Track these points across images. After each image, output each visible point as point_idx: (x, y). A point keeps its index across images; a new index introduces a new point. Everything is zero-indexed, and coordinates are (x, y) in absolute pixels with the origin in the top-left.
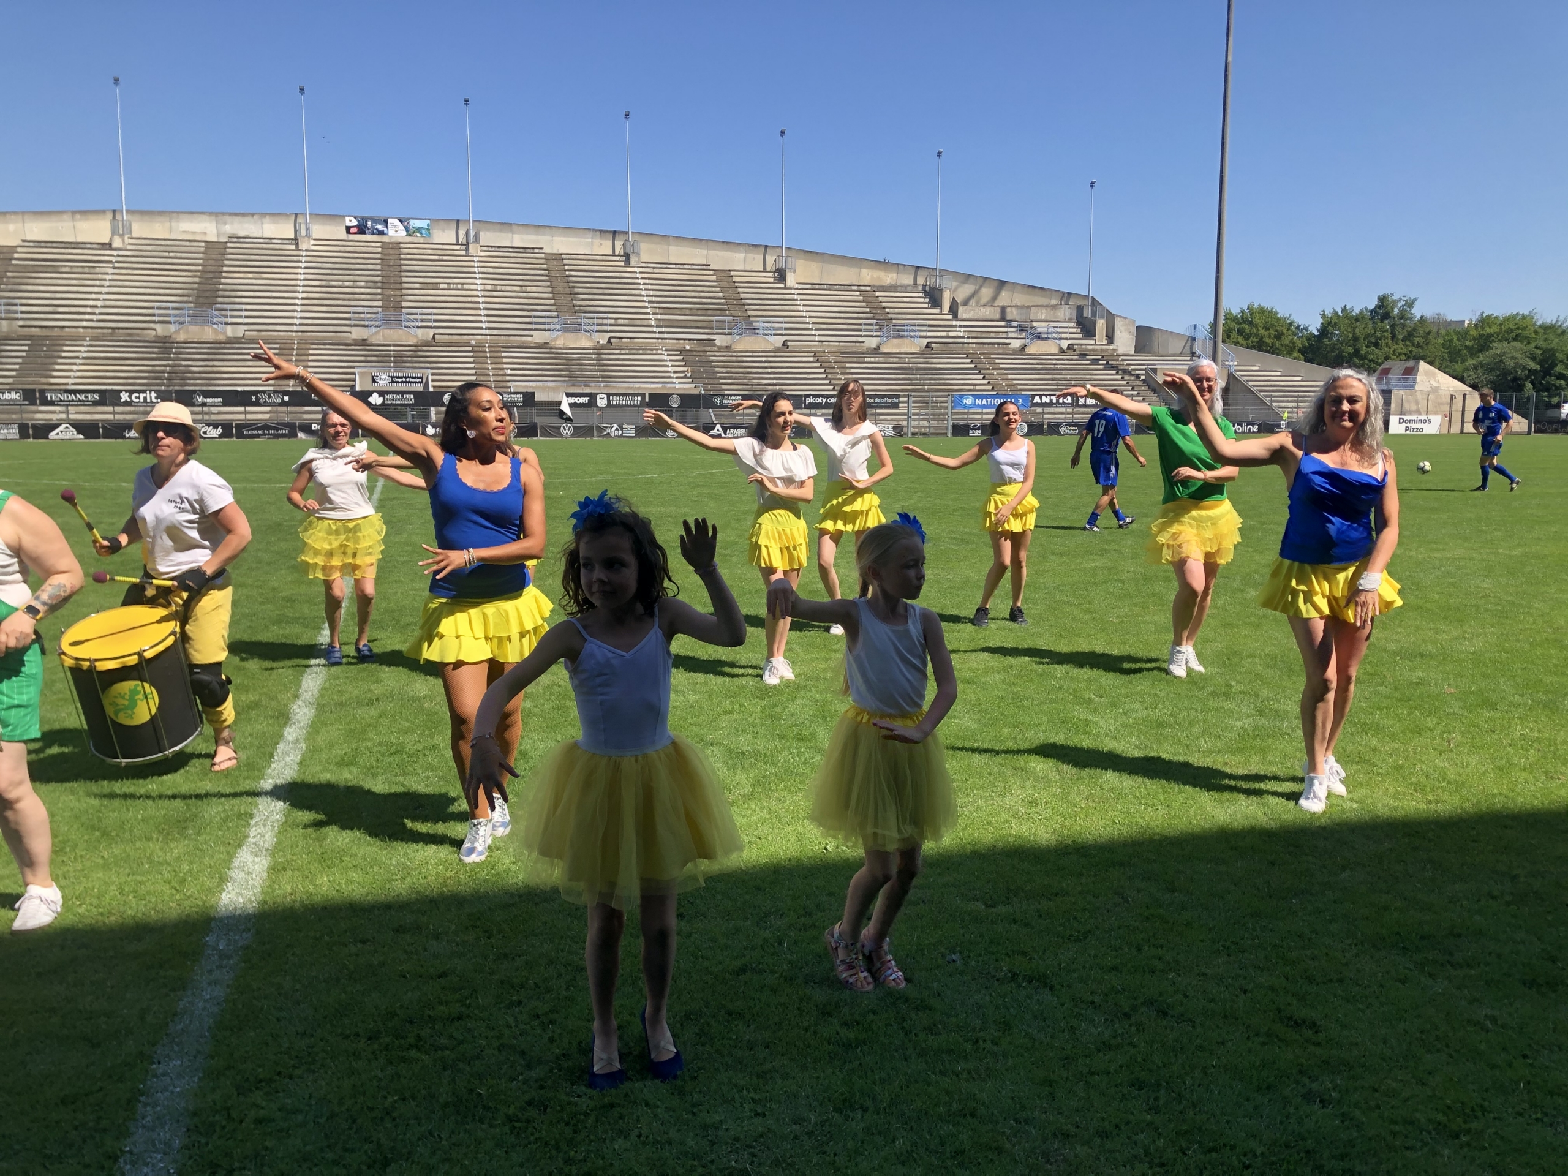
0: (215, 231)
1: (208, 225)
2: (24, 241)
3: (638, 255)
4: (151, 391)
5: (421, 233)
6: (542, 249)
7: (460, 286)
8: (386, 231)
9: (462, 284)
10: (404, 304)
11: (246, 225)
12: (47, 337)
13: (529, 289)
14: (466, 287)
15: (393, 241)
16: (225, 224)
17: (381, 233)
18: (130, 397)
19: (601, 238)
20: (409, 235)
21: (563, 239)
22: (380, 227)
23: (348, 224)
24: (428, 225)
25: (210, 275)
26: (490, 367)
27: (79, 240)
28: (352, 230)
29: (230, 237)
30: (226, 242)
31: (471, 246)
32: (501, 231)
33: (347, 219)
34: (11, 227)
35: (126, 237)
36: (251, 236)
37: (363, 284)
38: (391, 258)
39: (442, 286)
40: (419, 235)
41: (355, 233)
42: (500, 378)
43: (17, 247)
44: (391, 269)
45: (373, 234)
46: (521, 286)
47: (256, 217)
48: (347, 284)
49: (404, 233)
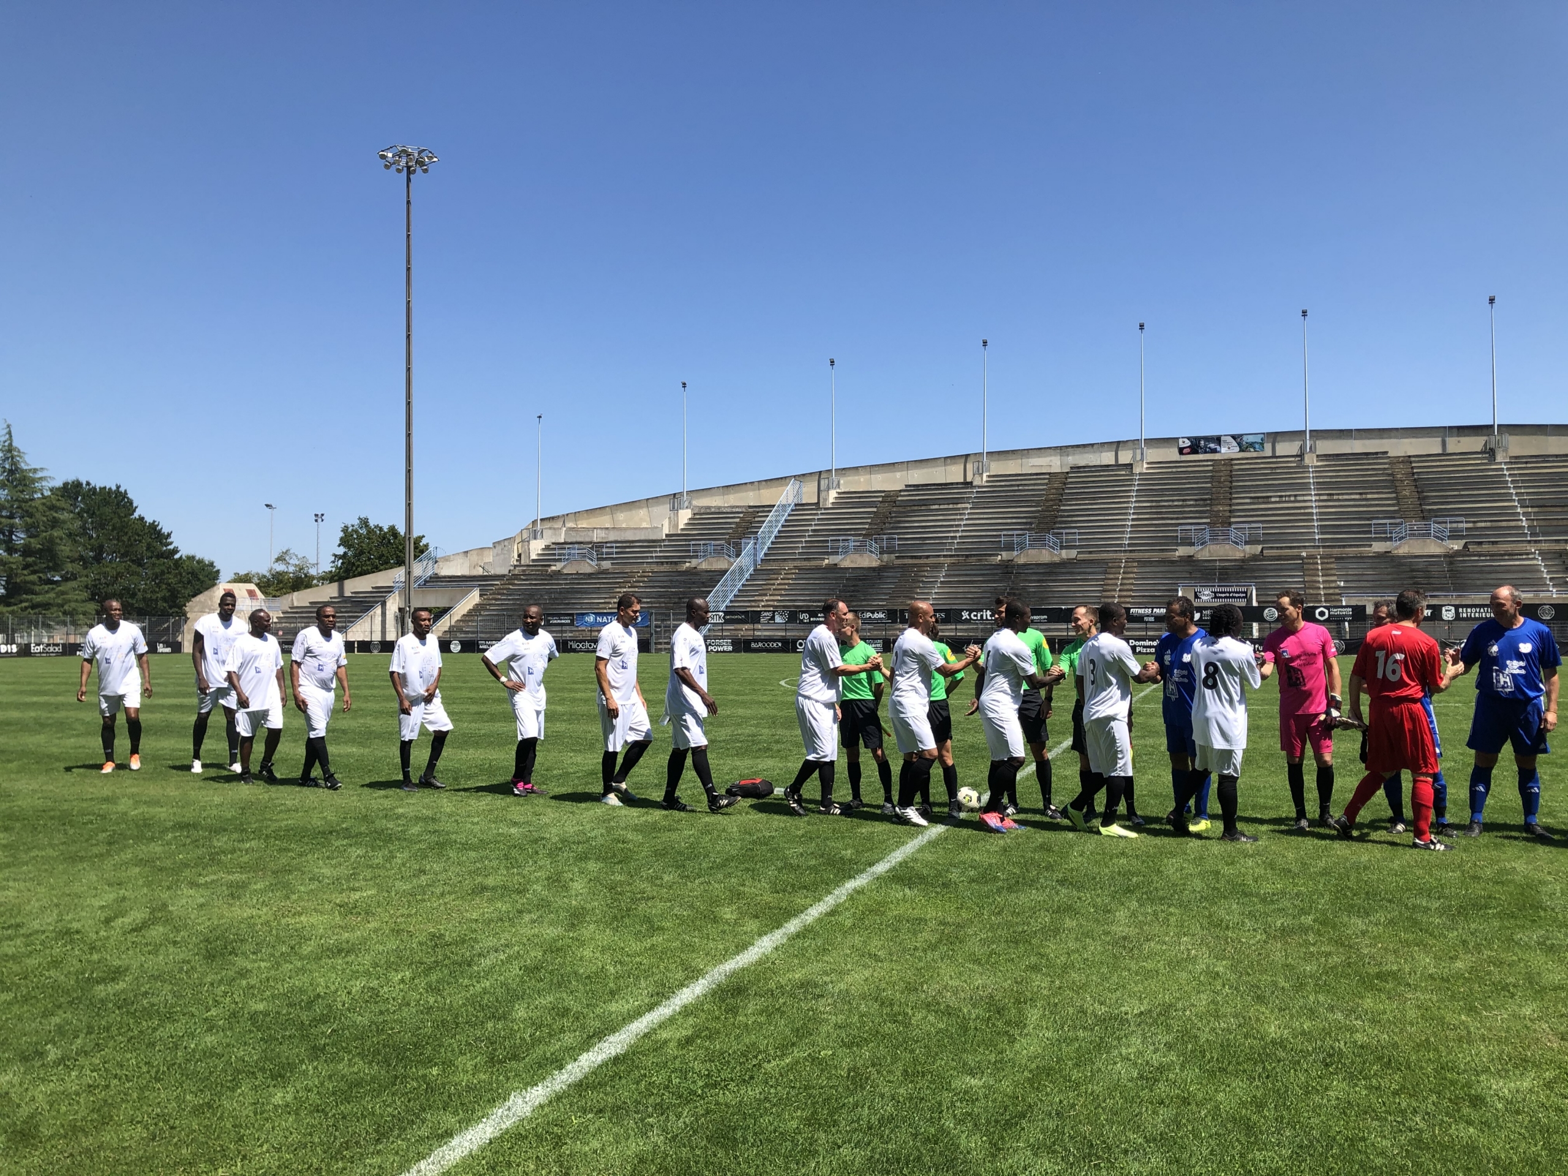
0: (1059, 463)
1: (1053, 458)
2: (906, 486)
3: (1506, 450)
4: (987, 610)
5: (1254, 448)
6: (1386, 453)
7: (1292, 499)
8: (1218, 449)
9: (1295, 496)
10: (1233, 520)
11: (1086, 456)
12: (915, 565)
13: (1369, 496)
14: (1299, 498)
15: (1226, 457)
16: (1068, 455)
17: (1214, 451)
18: (969, 615)
19: (1458, 436)
20: (1241, 450)
21: (1414, 440)
22: (1212, 446)
23: (1181, 445)
24: (1262, 440)
25: (1051, 503)
26: (1321, 579)
27: (948, 481)
28: (1185, 451)
29: (1071, 468)
30: (1067, 473)
31: (1306, 456)
32: (1340, 438)
33: (1181, 441)
34: (898, 475)
35: (985, 475)
36: (1091, 464)
37: (1192, 503)
38: (1222, 474)
39: (1273, 500)
40: (1252, 450)
41: (1189, 454)
42: (1331, 591)
43: (900, 491)
44: (1222, 485)
45: (1206, 452)
46: (1361, 494)
47: (1095, 446)
48: (1176, 503)
49: (1238, 449)
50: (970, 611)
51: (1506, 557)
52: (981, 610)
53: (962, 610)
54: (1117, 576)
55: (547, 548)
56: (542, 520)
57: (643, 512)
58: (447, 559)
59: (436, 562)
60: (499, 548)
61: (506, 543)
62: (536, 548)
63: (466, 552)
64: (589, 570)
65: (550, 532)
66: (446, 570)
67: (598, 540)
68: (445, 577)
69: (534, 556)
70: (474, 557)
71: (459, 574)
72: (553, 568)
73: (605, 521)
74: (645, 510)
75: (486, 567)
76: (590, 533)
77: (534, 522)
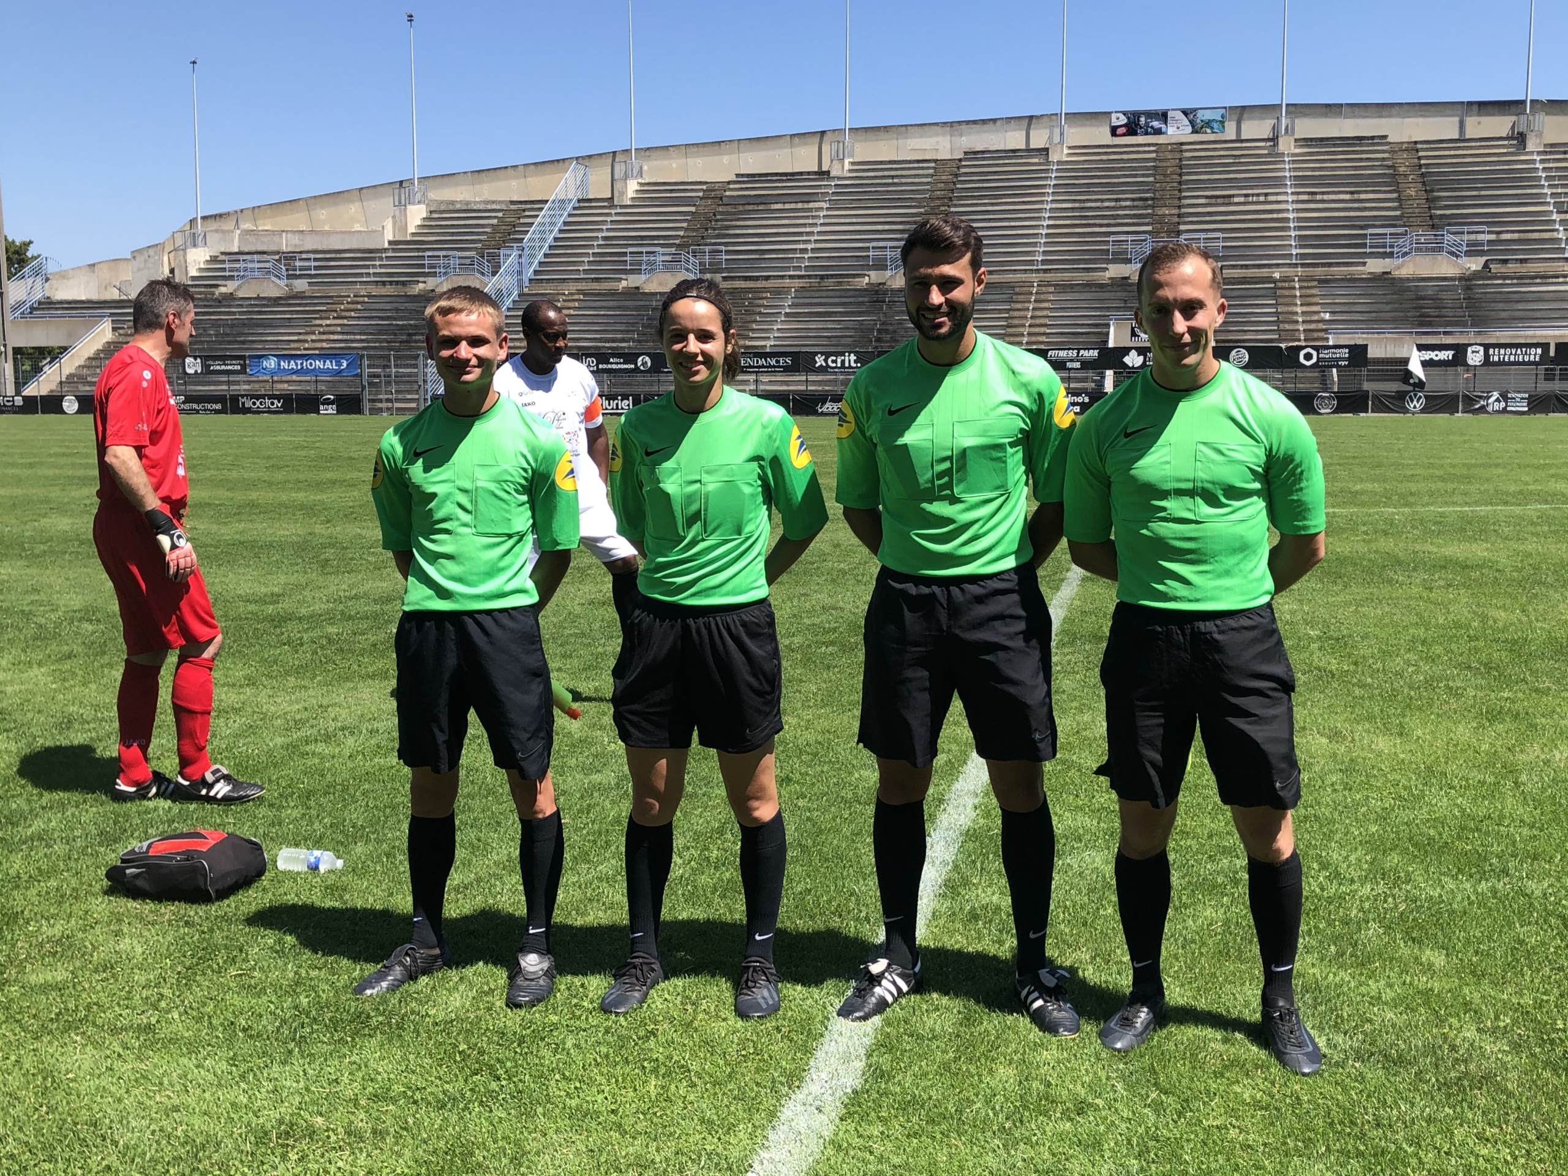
0: (948, 146)
1: (940, 139)
2: (737, 175)
3: (1540, 135)
4: (850, 353)
5: (1212, 128)
6: (1385, 137)
7: (1262, 199)
8: (1164, 130)
9: (1266, 195)
10: (1182, 227)
11: (985, 136)
12: (749, 290)
13: (1363, 196)
14: (1270, 198)
15: (1173, 141)
16: (961, 135)
17: (1158, 132)
18: (826, 361)
19: (1479, 115)
20: (1195, 131)
21: (1421, 120)
22: (1156, 124)
23: (1115, 123)
24: (1222, 117)
25: (938, 202)
26: (1299, 310)
27: (796, 170)
28: (1120, 131)
29: (966, 153)
30: (960, 160)
31: (1281, 140)
32: (1325, 115)
33: (1114, 116)
34: (726, 159)
35: (847, 161)
36: (992, 148)
37: (1128, 203)
38: (1168, 164)
39: (1236, 200)
40: (1209, 131)
41: (1124, 135)
42: (1313, 326)
43: (729, 183)
44: (1168, 180)
45: (1147, 134)
46: (1352, 193)
47: (999, 123)
48: (1107, 204)
49: (1190, 129)
50: (827, 355)
51: (1538, 281)
52: (842, 354)
53: (816, 353)
54: (1027, 305)
55: (214, 259)
56: (204, 218)
57: (354, 209)
58: (63, 275)
59: (47, 280)
60: (140, 259)
61: (151, 252)
62: (197, 260)
63: (92, 266)
64: (275, 293)
65: (217, 236)
66: (64, 292)
67: (289, 249)
68: (61, 302)
69: (193, 272)
70: (104, 273)
71: (83, 298)
72: (223, 290)
73: (298, 220)
74: (358, 204)
75: (123, 288)
76: (276, 239)
77: (193, 222)
